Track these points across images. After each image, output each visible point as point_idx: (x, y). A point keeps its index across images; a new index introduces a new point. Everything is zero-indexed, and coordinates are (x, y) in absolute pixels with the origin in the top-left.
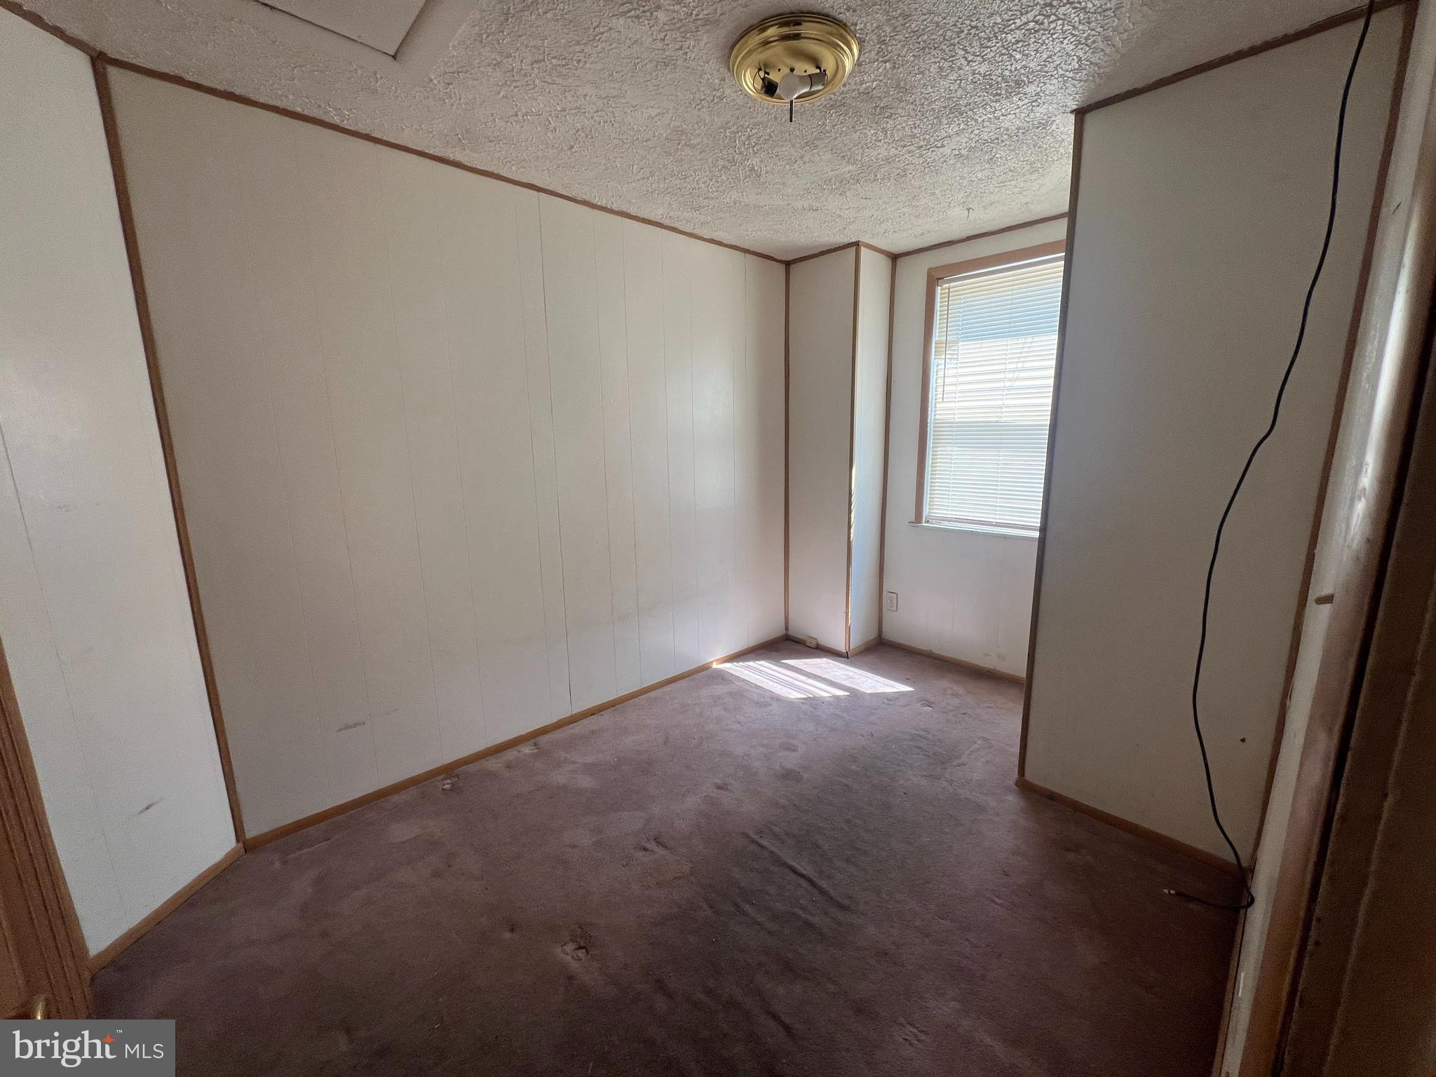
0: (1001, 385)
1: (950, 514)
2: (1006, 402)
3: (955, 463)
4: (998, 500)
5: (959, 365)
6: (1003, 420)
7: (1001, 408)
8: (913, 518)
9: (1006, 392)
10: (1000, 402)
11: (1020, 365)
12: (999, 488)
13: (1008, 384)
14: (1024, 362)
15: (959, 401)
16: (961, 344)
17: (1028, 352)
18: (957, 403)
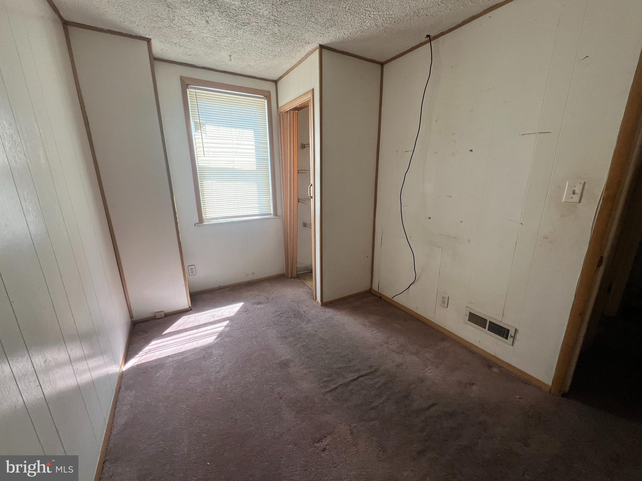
0: (232, 150)
1: (217, 216)
2: (236, 159)
3: (214, 189)
4: (239, 205)
5: (208, 137)
6: (236, 167)
7: (234, 162)
8: (197, 221)
9: (235, 154)
10: (233, 159)
11: (239, 142)
12: (239, 199)
13: (235, 150)
14: (241, 140)
15: (211, 157)
16: (207, 126)
17: (242, 136)
18: (210, 158)
